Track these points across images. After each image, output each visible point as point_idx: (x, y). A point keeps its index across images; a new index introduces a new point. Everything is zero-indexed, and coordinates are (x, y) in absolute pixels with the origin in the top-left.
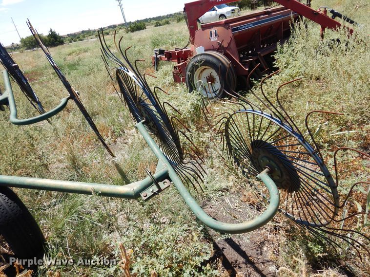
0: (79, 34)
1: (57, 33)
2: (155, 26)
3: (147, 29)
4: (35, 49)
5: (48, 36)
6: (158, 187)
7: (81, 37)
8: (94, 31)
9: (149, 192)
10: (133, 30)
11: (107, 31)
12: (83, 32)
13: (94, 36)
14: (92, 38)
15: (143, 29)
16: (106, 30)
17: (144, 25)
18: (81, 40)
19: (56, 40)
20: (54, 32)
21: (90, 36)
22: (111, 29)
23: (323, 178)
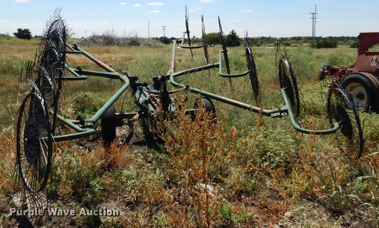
0: (258, 39)
1: (237, 35)
2: (351, 47)
3: (337, 48)
4: (213, 45)
5: (228, 36)
6: (281, 114)
7: (259, 43)
8: (275, 39)
9: (275, 115)
10: (319, 46)
11: (289, 42)
12: (263, 38)
13: (273, 44)
14: (269, 46)
15: (333, 47)
16: (288, 40)
17: (336, 43)
18: (258, 46)
19: (234, 41)
20: (235, 34)
21: (268, 43)
22: (294, 41)
23: (355, 121)
